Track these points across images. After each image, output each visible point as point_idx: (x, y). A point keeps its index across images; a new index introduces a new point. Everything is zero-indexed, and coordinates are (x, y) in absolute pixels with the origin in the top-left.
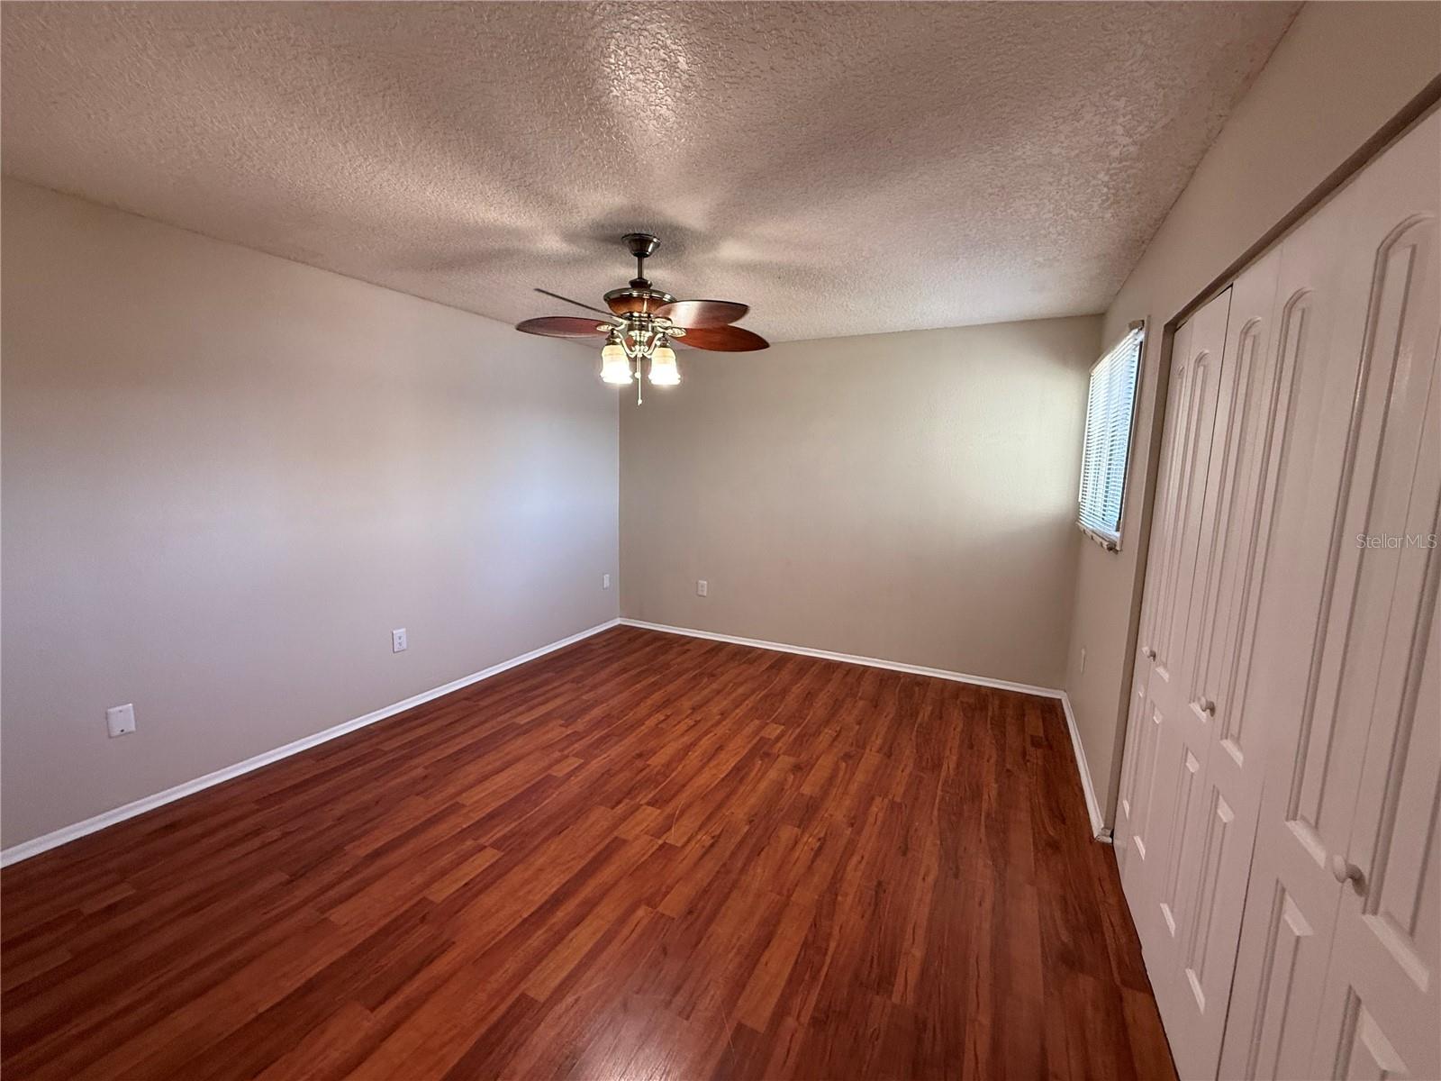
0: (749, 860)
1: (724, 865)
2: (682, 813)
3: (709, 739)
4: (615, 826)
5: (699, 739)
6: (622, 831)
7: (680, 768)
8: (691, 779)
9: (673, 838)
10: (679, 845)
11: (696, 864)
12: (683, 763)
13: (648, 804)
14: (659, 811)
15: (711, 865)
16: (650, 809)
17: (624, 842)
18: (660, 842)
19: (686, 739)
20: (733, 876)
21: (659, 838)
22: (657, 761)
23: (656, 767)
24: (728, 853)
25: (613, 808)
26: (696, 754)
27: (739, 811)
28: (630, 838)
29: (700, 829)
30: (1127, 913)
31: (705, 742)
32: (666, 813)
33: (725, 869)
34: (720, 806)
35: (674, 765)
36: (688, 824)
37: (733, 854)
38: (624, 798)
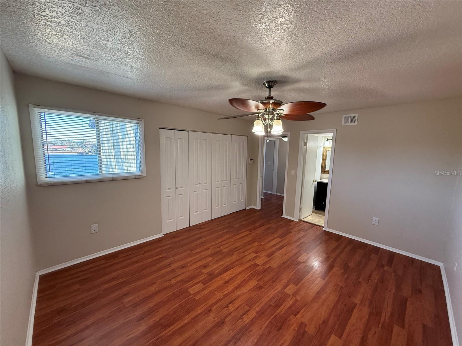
0: (238, 247)
1: (244, 247)
2: (250, 260)
3: (228, 290)
4: (269, 261)
5: (232, 291)
6: (267, 259)
7: (246, 276)
8: (243, 271)
9: (254, 255)
10: (253, 253)
11: (250, 248)
12: (244, 279)
13: (259, 265)
14: (256, 262)
15: (247, 248)
16: (259, 263)
17: (266, 256)
18: (257, 254)
19: (238, 293)
20: (244, 245)
21: (257, 255)
22: (253, 283)
23: (255, 280)
24: (243, 249)
25: (270, 266)
26: (237, 282)
27: (234, 258)
28: (265, 257)
29: (247, 255)
30: (186, 229)
31: (231, 288)
32: (255, 261)
33: (244, 246)
34: (239, 260)
35: (247, 279)
36: (249, 257)
37: (241, 249)
38: (267, 269)
